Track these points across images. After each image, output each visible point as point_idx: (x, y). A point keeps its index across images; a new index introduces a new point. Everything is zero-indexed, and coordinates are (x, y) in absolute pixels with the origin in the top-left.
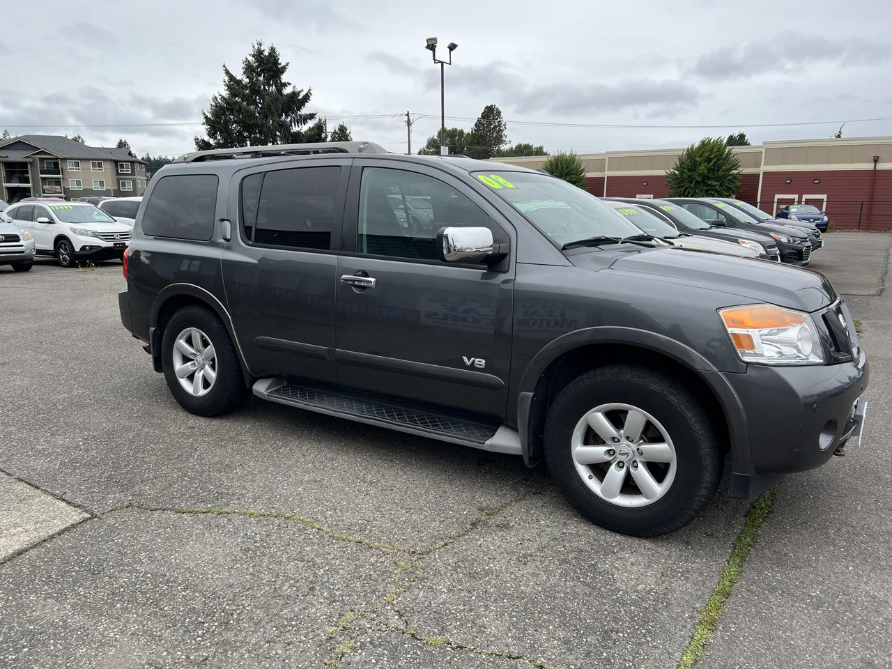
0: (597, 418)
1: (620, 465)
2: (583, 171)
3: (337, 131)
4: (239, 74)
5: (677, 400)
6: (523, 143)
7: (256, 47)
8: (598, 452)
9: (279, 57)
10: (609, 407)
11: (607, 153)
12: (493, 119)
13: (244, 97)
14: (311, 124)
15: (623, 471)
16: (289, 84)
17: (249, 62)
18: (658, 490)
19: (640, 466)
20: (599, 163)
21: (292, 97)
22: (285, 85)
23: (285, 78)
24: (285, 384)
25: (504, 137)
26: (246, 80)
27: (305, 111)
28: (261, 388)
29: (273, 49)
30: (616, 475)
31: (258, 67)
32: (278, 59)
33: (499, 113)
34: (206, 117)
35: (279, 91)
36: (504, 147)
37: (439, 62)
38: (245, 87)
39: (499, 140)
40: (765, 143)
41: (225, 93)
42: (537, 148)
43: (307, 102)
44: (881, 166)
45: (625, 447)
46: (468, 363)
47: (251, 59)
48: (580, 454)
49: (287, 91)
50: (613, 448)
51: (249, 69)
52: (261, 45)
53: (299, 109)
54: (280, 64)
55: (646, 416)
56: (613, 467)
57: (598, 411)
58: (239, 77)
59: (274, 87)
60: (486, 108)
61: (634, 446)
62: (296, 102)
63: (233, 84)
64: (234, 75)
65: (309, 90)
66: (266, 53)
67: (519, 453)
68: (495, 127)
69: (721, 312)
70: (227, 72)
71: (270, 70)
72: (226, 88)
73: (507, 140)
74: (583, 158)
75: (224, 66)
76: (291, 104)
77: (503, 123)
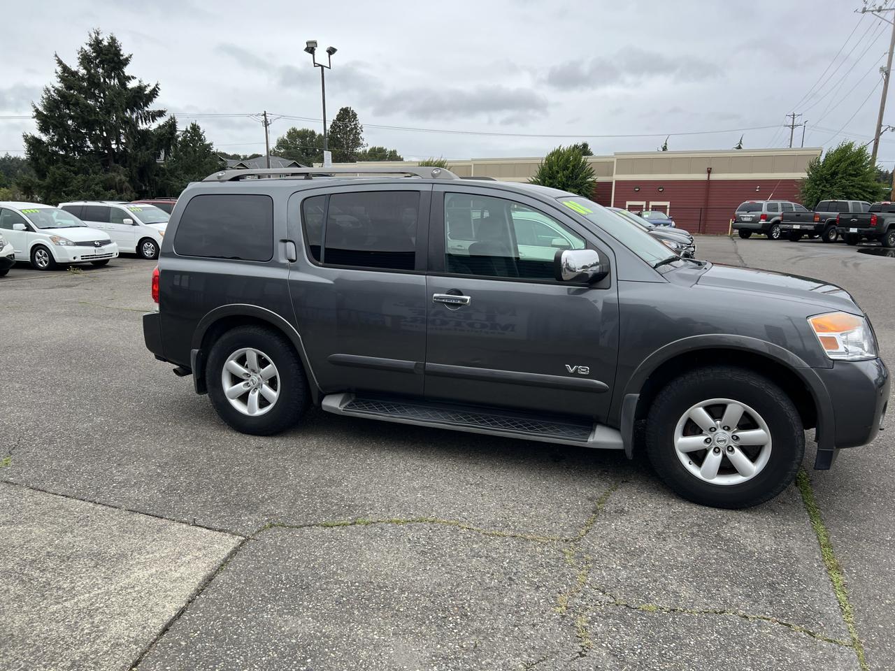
0: (699, 412)
1: (717, 451)
3: (189, 129)
4: (74, 65)
5: (774, 393)
6: (378, 146)
7: (93, 36)
8: (696, 441)
9: (121, 48)
10: (711, 402)
11: (473, 160)
12: (349, 121)
13: (81, 90)
14: (161, 121)
15: (720, 456)
16: (133, 78)
17: (86, 51)
18: (755, 468)
19: (737, 450)
20: (465, 169)
21: (138, 92)
22: (128, 78)
23: (128, 71)
24: (353, 398)
25: (361, 140)
26: (82, 72)
27: (153, 107)
28: (333, 403)
29: (113, 40)
30: (713, 460)
31: (96, 58)
32: (120, 50)
33: (355, 116)
34: (37, 111)
35: (123, 85)
36: (360, 150)
37: (320, 65)
38: (82, 79)
39: (356, 142)
40: (616, 154)
41: (59, 85)
42: (391, 152)
43: (155, 97)
44: (714, 177)
45: (721, 434)
46: (572, 371)
47: (87, 48)
48: (681, 444)
49: (132, 85)
50: (710, 436)
51: (85, 60)
52: (98, 34)
53: (146, 104)
54: (122, 56)
55: (744, 407)
56: (711, 453)
57: (700, 406)
58: (74, 68)
59: (116, 81)
60: (341, 110)
61: (729, 434)
62: (142, 97)
63: (67, 75)
64: (68, 66)
65: (157, 85)
66: (105, 43)
67: (621, 447)
68: (352, 129)
69: (810, 320)
70: (60, 62)
71: (110, 61)
72: (59, 80)
73: (364, 143)
74: (450, 164)
75: (56, 56)
76: (138, 100)
77: (360, 126)
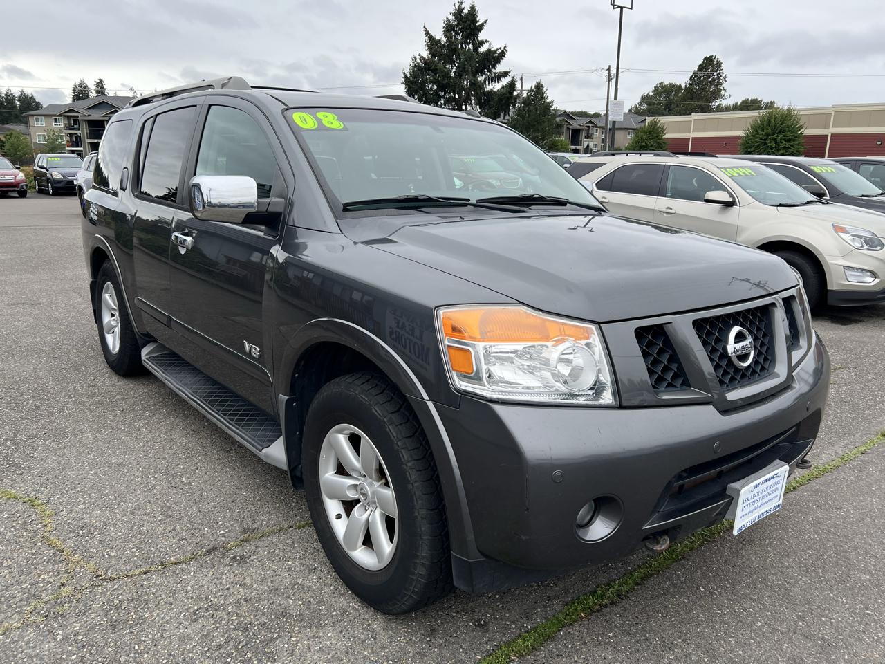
0: (341, 440)
2: (801, 127)
3: (534, 88)
4: (439, 34)
6: (751, 98)
7: (457, 5)
9: (478, 15)
12: (712, 71)
13: (441, 56)
14: (505, 81)
16: (487, 41)
17: (449, 21)
18: (388, 549)
20: (822, 118)
21: (487, 55)
22: (482, 43)
23: (482, 36)
25: (723, 91)
26: (444, 39)
27: (500, 68)
29: (473, 8)
30: (359, 517)
31: (457, 26)
32: (477, 16)
33: (719, 64)
34: (406, 77)
35: (476, 49)
36: (724, 103)
37: (619, 7)
38: (443, 46)
39: (717, 94)
41: (426, 54)
42: (767, 103)
43: (502, 59)
46: (248, 349)
47: (451, 18)
48: (330, 483)
49: (483, 49)
51: (449, 28)
52: (462, 3)
53: (494, 67)
54: (478, 21)
57: (340, 432)
58: (437, 38)
59: (471, 46)
60: (705, 59)
62: (494, 58)
63: (432, 43)
64: (433, 35)
65: (505, 47)
66: (466, 11)
68: (714, 80)
69: (441, 312)
70: (427, 33)
71: (468, 27)
72: (427, 48)
73: (726, 94)
74: (802, 113)
75: (424, 27)
76: (486, 62)
77: (723, 76)
